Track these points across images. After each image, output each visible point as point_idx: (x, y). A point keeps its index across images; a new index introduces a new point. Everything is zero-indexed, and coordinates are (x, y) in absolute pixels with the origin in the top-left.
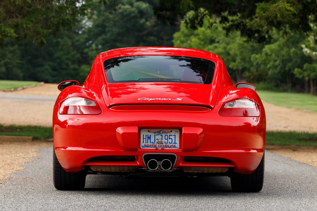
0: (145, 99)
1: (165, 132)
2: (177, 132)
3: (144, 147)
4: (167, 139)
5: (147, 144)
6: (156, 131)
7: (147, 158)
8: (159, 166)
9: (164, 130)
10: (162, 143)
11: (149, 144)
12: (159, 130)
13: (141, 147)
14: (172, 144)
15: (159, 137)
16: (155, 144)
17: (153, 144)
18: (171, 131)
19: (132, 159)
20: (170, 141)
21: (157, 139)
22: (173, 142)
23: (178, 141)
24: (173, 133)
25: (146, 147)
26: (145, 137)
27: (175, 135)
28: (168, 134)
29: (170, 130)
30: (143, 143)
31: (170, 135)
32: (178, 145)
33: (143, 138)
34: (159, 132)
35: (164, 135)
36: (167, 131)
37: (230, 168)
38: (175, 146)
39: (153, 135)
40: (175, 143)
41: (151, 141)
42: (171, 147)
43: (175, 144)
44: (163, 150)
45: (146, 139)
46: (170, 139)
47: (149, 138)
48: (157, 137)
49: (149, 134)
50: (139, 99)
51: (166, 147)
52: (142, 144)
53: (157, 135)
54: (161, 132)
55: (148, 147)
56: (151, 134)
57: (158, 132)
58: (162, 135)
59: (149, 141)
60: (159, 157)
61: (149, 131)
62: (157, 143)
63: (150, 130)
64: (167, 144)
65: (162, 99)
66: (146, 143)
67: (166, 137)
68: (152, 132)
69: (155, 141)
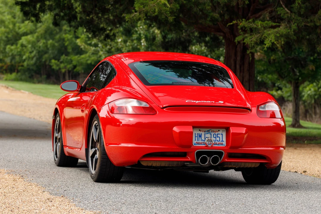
0: (192, 101)
1: (214, 131)
2: (224, 131)
3: (196, 144)
4: (216, 138)
5: (198, 142)
6: (206, 130)
7: (199, 154)
8: (209, 161)
9: (213, 130)
10: (211, 141)
11: (200, 141)
12: (208, 129)
13: (193, 145)
14: (219, 142)
15: (208, 135)
16: (206, 142)
17: (204, 142)
18: (219, 131)
19: (184, 155)
20: (218, 139)
21: (207, 137)
22: (221, 140)
23: (224, 139)
24: (220, 132)
25: (198, 144)
26: (196, 136)
27: (222, 134)
28: (216, 133)
29: (217, 130)
30: (195, 140)
31: (217, 134)
32: (225, 143)
33: (195, 137)
34: (209, 131)
35: (212, 134)
36: (215, 130)
37: (261, 163)
38: (222, 144)
39: (203, 133)
40: (222, 141)
41: (202, 139)
42: (219, 144)
43: (222, 142)
44: (212, 147)
45: (197, 137)
46: (217, 137)
47: (200, 136)
48: (207, 136)
49: (200, 133)
50: (186, 101)
51: (215, 145)
52: (194, 142)
53: (207, 134)
54: (210, 131)
55: (199, 144)
56: (201, 132)
57: (208, 131)
58: (211, 134)
59: (200, 139)
60: (210, 154)
61: (200, 130)
62: (208, 141)
63: (201, 129)
64: (215, 142)
65: (207, 102)
66: (198, 140)
67: (215, 135)
68: (203, 131)
69: (205, 139)
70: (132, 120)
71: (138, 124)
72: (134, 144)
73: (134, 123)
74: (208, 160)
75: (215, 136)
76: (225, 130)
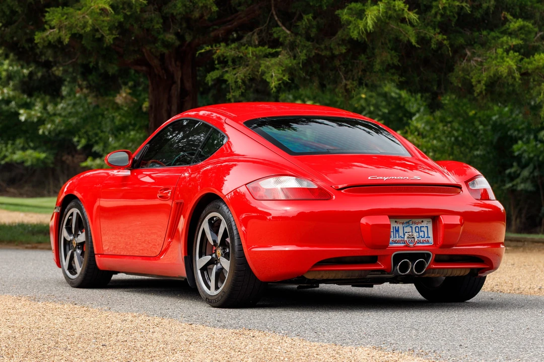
0: (378, 178)
1: (415, 223)
2: (430, 222)
3: (392, 243)
4: (419, 232)
5: (395, 239)
6: (405, 222)
7: (398, 258)
8: (412, 268)
9: (414, 220)
10: (413, 237)
11: (397, 239)
12: (407, 220)
14: (424, 239)
15: (408, 229)
16: (406, 239)
17: (403, 239)
18: (422, 222)
19: (373, 260)
20: (422, 234)
21: (406, 232)
22: (426, 236)
23: (431, 235)
24: (424, 224)
25: (394, 243)
26: (392, 230)
27: (427, 227)
28: (419, 226)
29: (420, 220)
30: (391, 238)
31: (421, 227)
32: (431, 240)
33: (391, 232)
34: (408, 223)
35: (414, 226)
36: (417, 220)
37: (471, 269)
38: (428, 242)
39: (401, 226)
40: (428, 237)
41: (400, 236)
42: (423, 243)
43: (428, 239)
44: (415, 247)
45: (393, 232)
46: (421, 231)
47: (397, 231)
49: (397, 225)
50: (369, 178)
51: (418, 243)
53: (406, 227)
54: (411, 223)
55: (396, 243)
57: (406, 223)
58: (412, 227)
59: (397, 235)
60: (413, 257)
61: (396, 222)
62: (408, 237)
63: (397, 220)
64: (418, 239)
65: (398, 178)
66: (394, 237)
67: (417, 228)
68: (400, 223)
69: (404, 235)
70: (290, 210)
71: (301, 215)
72: (295, 246)
73: (295, 214)
74: (410, 267)
75: (417, 231)
76: (430, 220)
